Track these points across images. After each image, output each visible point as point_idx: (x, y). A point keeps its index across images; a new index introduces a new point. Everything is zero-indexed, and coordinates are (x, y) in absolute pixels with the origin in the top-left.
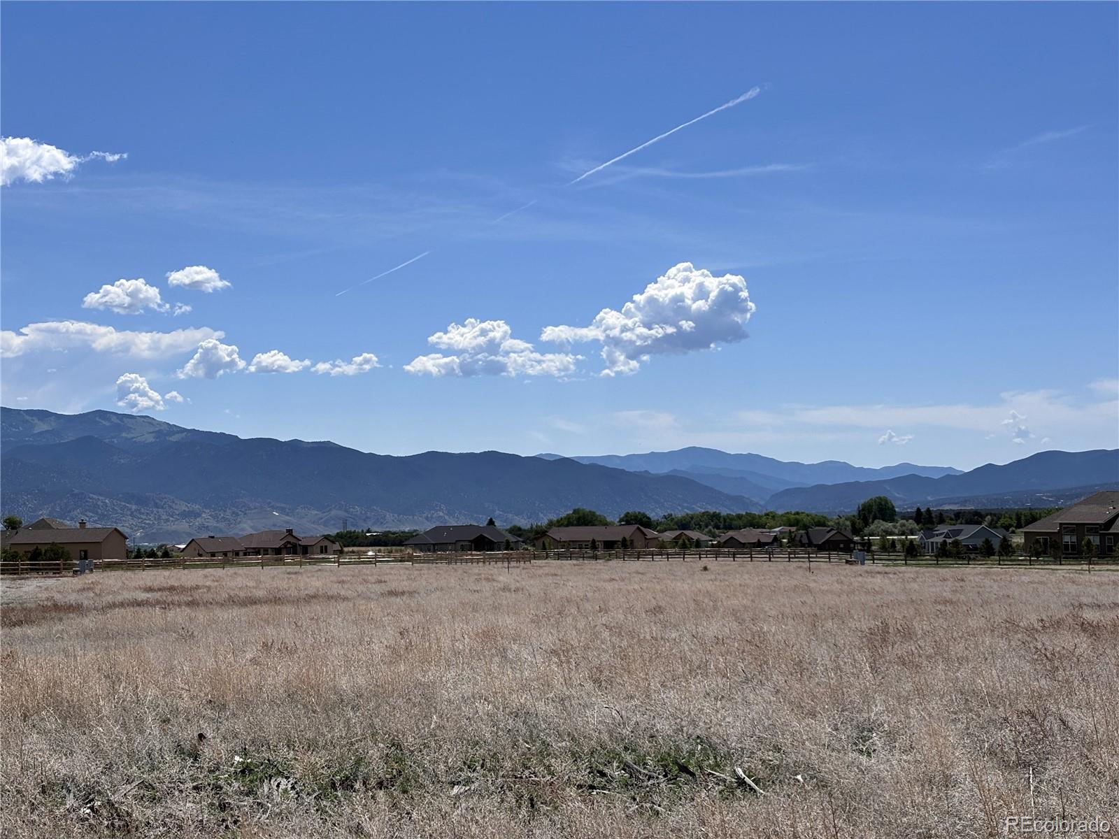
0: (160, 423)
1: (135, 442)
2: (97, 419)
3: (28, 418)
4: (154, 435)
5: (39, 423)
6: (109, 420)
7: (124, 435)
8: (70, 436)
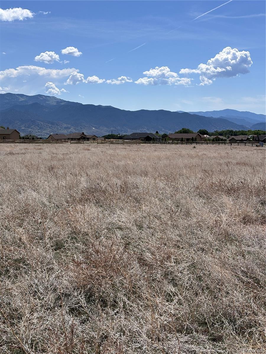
0: (58, 99)
1: (50, 105)
2: (39, 97)
3: (17, 96)
4: (56, 102)
5: (21, 98)
6: (42, 97)
7: (47, 102)
8: (31, 103)
